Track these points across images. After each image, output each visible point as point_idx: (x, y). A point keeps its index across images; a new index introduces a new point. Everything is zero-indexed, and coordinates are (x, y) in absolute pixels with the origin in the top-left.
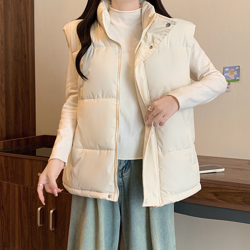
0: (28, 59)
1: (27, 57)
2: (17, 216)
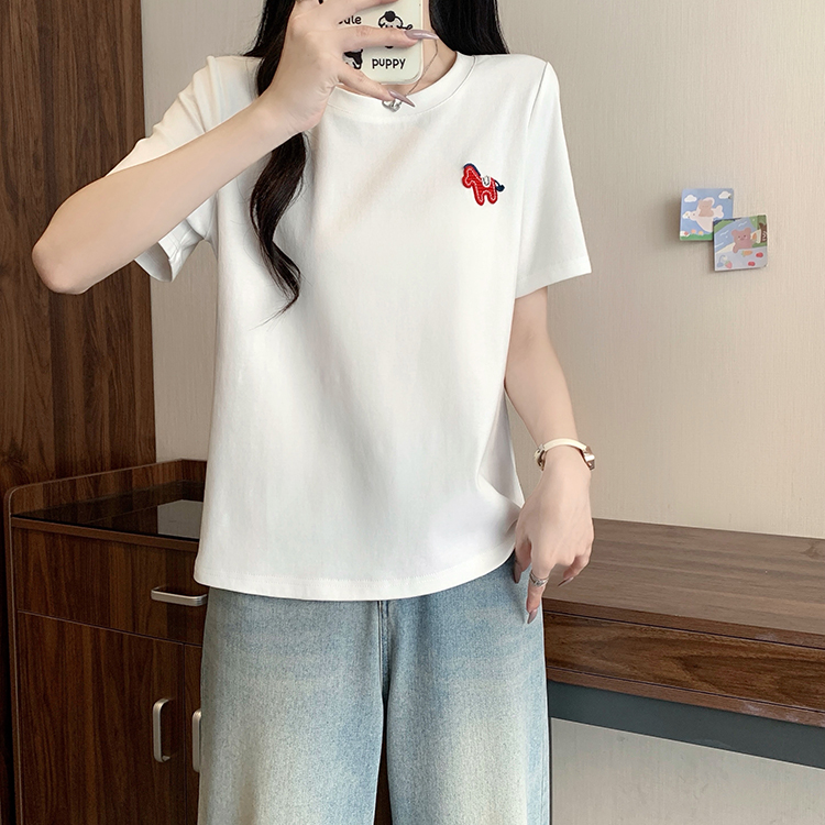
2: (90, 724)
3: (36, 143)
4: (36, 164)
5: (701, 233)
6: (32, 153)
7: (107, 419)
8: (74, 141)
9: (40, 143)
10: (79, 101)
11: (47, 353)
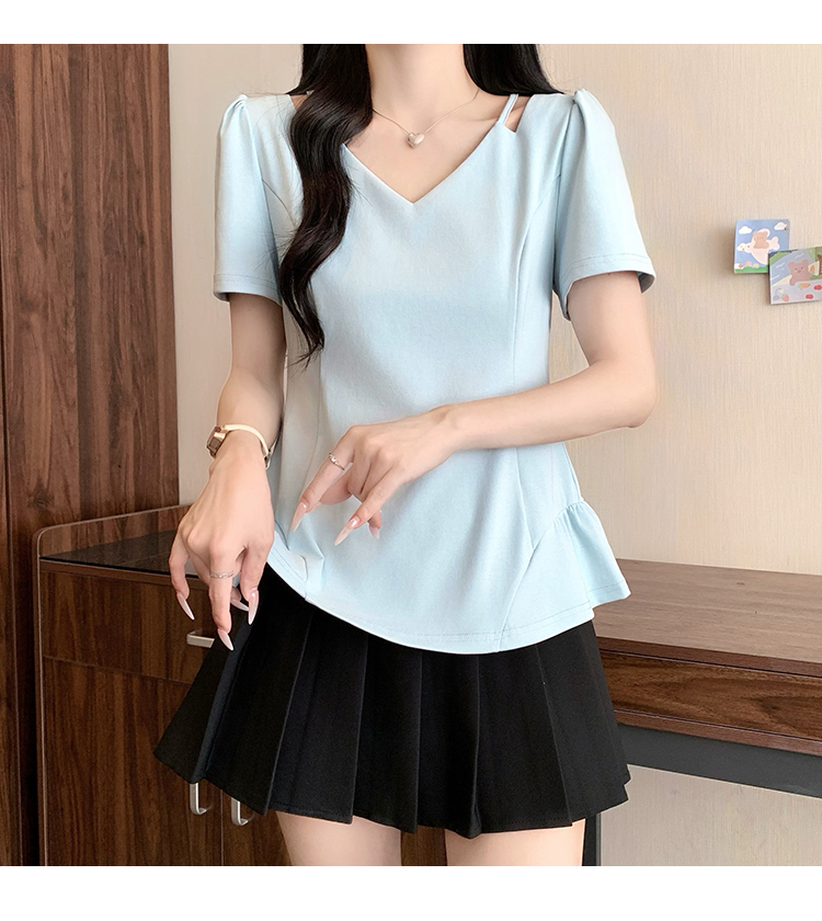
0: (152, 249)
1: (148, 243)
2: (121, 775)
3: (65, 176)
4: (65, 197)
5: (757, 266)
6: (61, 187)
7: (131, 460)
8: (102, 175)
9: (69, 176)
10: (107, 134)
11: (73, 392)
